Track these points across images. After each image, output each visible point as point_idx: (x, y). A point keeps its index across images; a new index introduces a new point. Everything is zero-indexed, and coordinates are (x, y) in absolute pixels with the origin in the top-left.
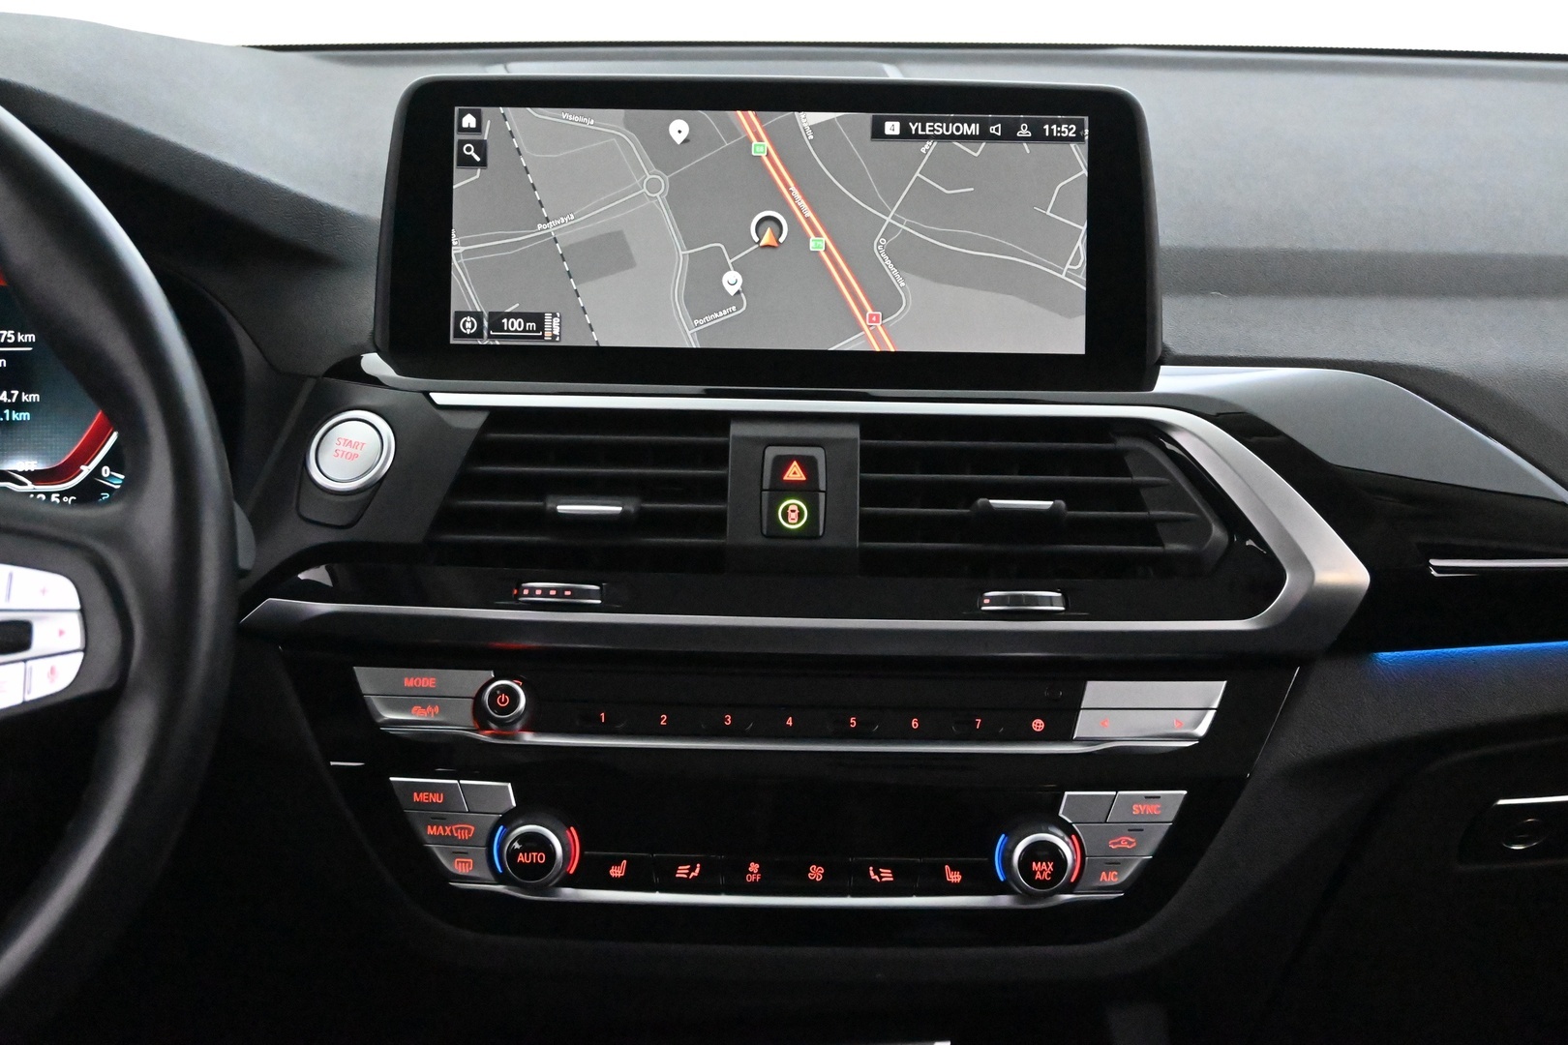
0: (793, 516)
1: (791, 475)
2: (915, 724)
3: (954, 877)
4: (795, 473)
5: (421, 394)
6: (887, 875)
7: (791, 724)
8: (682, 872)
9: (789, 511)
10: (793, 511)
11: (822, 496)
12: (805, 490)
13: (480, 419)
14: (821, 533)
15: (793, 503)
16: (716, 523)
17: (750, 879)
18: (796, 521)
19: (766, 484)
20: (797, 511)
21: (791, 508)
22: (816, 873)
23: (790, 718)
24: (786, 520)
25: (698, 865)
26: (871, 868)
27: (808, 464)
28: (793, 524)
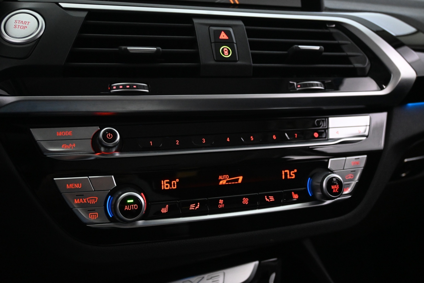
0: (226, 53)
1: (222, 37)
2: (274, 137)
3: (296, 197)
4: (223, 36)
5: (55, 4)
6: (272, 199)
7: (229, 140)
8: (192, 207)
9: (224, 51)
10: (226, 51)
11: (235, 45)
12: (228, 43)
13: (84, 14)
14: (238, 60)
15: (225, 48)
16: (195, 57)
17: (220, 206)
18: (227, 54)
19: (213, 41)
20: (227, 51)
21: (225, 49)
22: (245, 201)
23: (228, 138)
24: (223, 54)
25: (199, 203)
26: (266, 196)
27: (228, 33)
28: (227, 55)
